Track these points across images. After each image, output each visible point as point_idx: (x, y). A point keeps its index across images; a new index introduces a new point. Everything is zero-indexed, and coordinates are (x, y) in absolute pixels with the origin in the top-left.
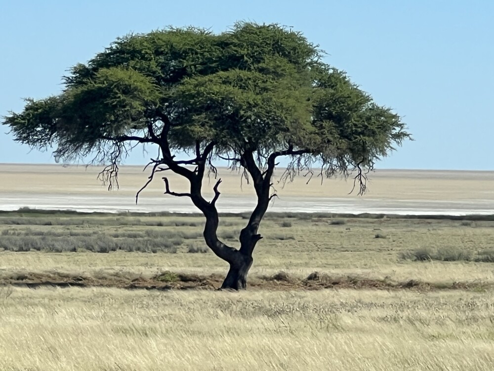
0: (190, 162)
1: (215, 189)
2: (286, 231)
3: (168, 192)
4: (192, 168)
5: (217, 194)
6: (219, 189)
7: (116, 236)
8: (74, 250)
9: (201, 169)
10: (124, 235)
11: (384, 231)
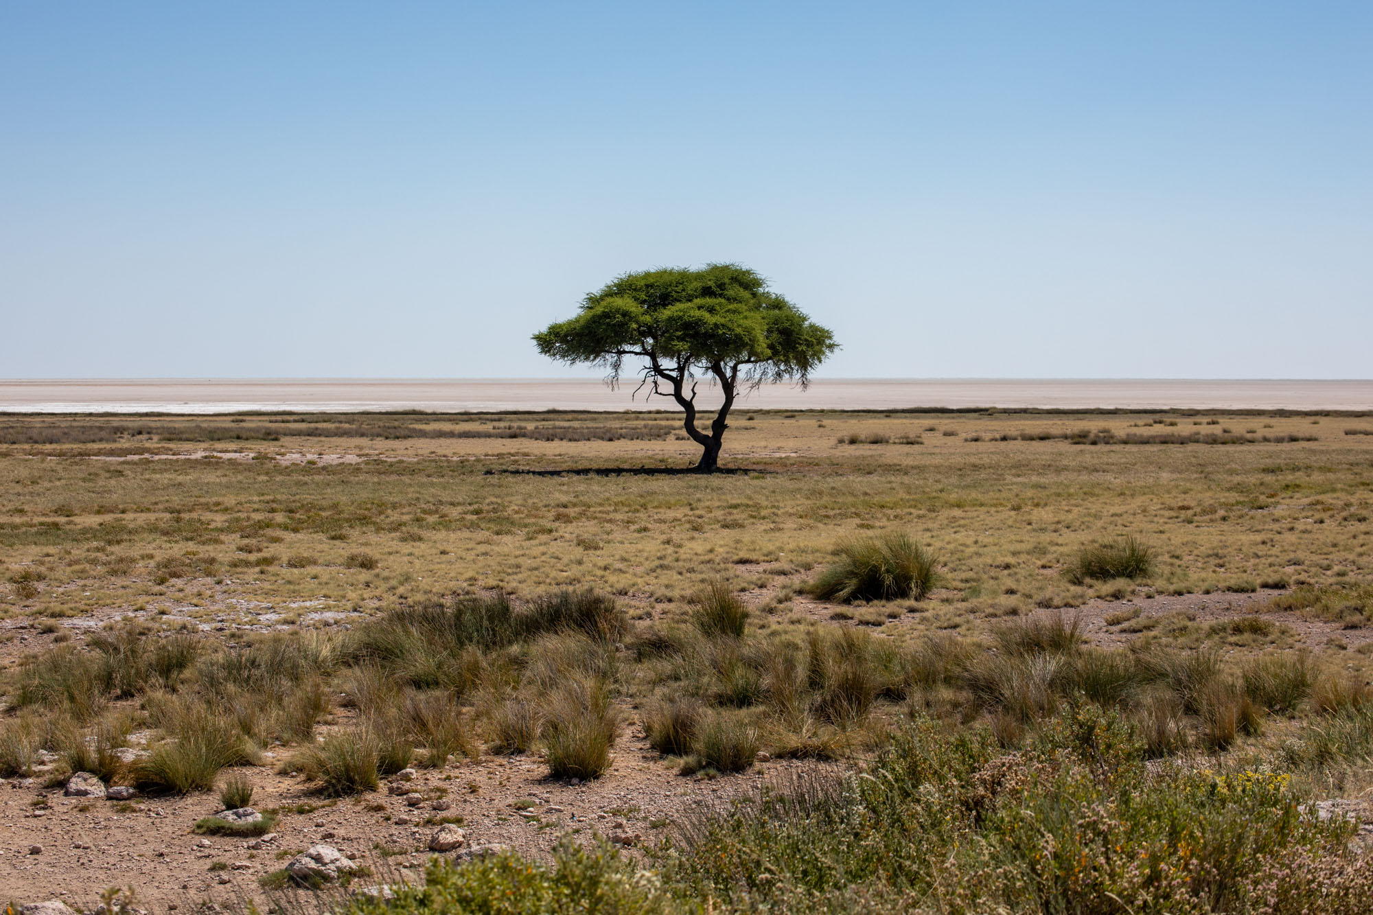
0: (673, 370)
1: (693, 390)
2: (750, 423)
3: (657, 392)
4: (674, 374)
5: (694, 394)
6: (695, 391)
7: (621, 429)
8: (589, 440)
9: (682, 376)
10: (626, 428)
11: (825, 422)
